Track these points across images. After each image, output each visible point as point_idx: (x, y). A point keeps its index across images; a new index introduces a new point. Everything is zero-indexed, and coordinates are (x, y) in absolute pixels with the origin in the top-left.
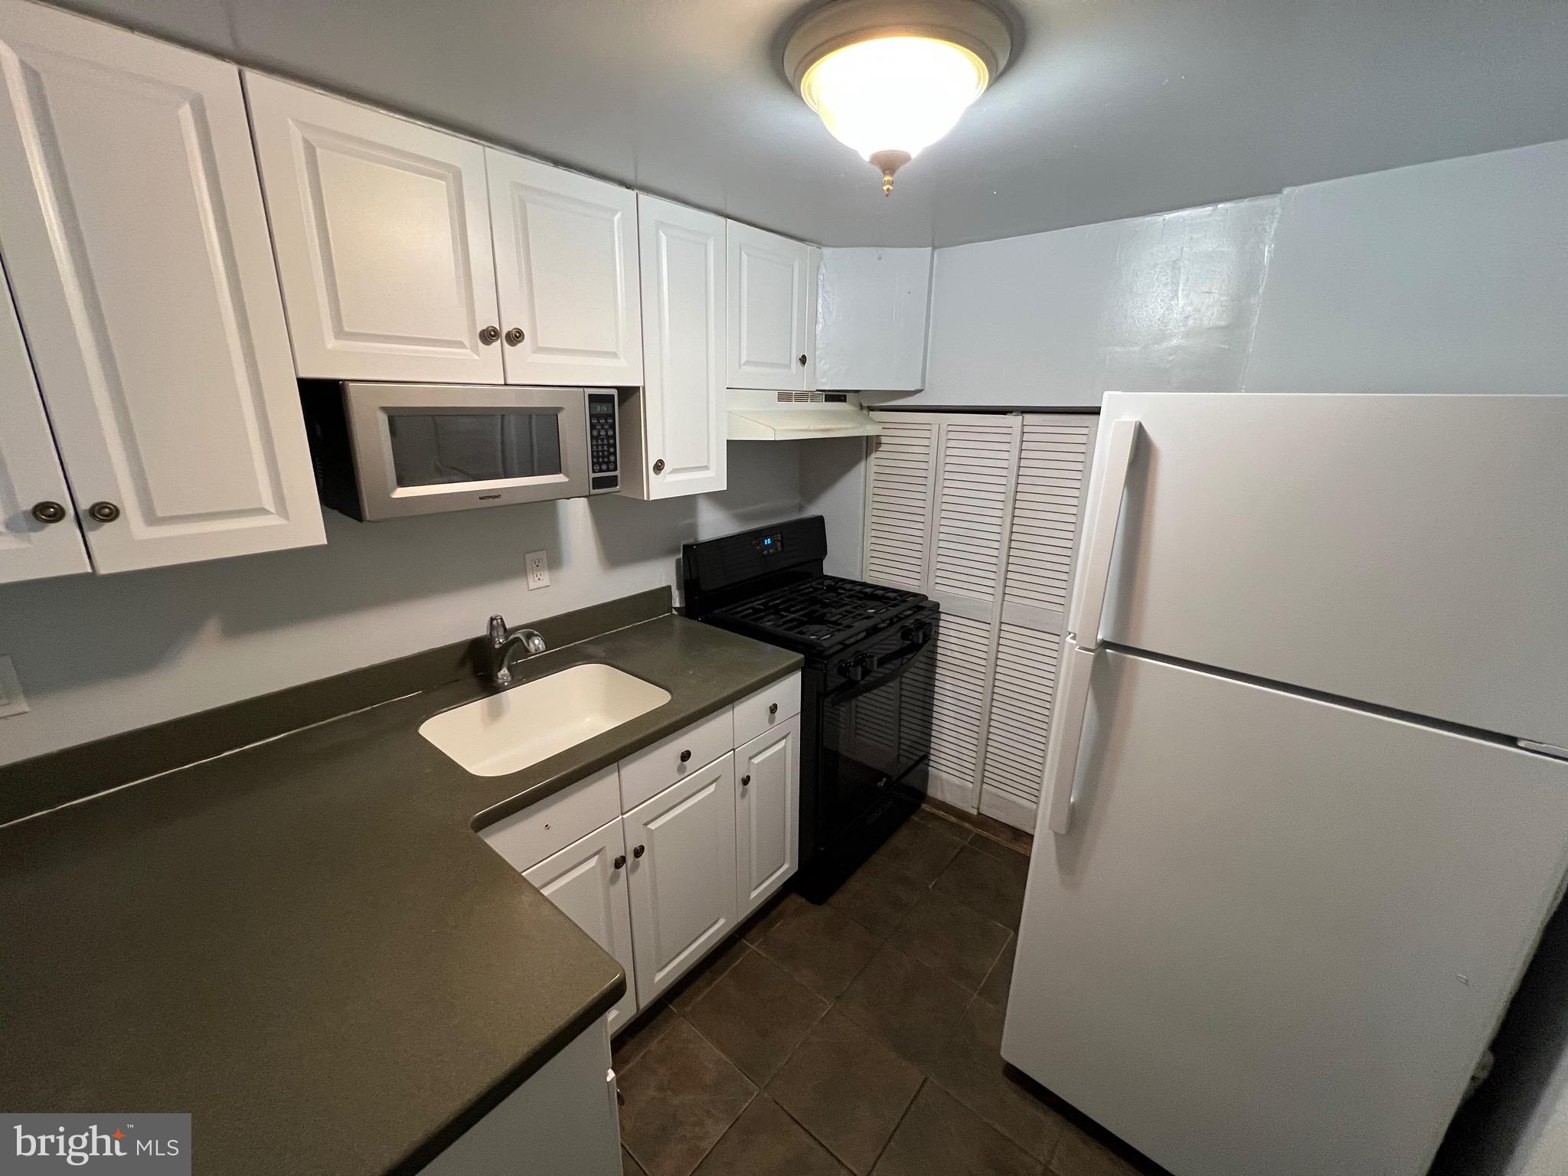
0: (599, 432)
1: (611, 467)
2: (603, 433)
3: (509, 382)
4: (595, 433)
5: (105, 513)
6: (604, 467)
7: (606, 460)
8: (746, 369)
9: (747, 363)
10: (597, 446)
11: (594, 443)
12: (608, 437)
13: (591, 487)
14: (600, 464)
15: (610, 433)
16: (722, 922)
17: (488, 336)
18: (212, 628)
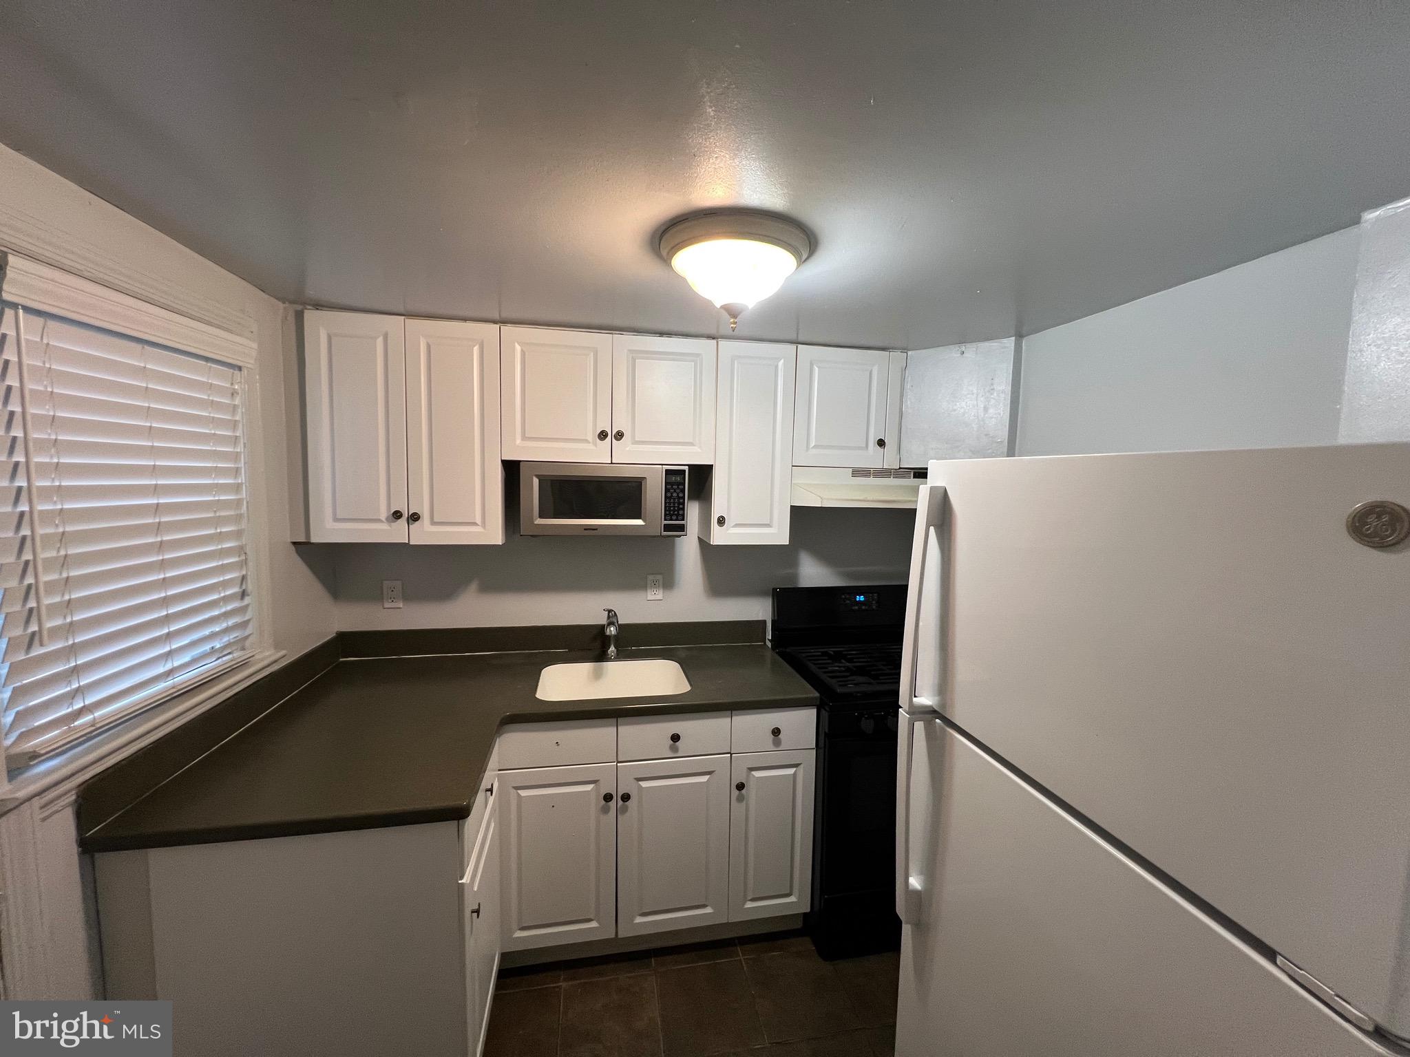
0: (672, 494)
1: (680, 518)
2: (675, 495)
3: (613, 462)
4: (669, 495)
5: (415, 518)
6: (674, 517)
7: (676, 513)
8: (814, 451)
9: (815, 447)
10: (670, 503)
11: (668, 501)
12: (679, 498)
13: (663, 530)
14: (671, 515)
15: (681, 495)
16: (709, 910)
17: (603, 435)
18: (474, 586)
